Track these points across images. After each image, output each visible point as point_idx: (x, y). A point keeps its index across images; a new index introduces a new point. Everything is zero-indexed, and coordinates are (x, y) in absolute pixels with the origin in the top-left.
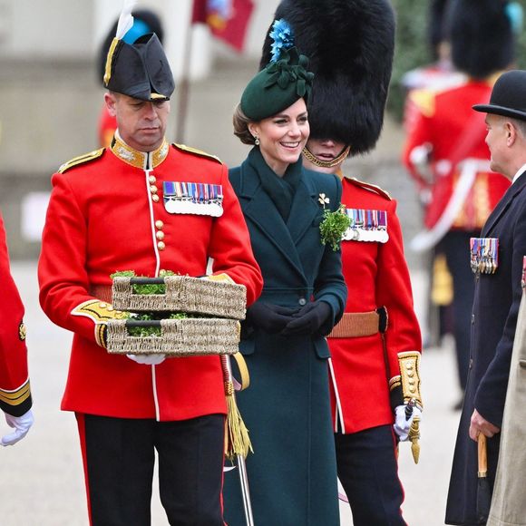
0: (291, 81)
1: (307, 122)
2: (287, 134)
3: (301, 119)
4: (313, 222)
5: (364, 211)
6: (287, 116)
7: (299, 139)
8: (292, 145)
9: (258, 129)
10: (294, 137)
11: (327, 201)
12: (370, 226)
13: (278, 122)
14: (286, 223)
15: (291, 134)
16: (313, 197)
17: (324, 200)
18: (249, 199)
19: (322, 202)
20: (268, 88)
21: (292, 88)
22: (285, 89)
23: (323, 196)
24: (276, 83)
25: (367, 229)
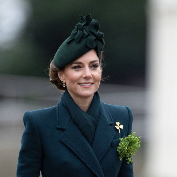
0: (84, 37)
2: (81, 77)
4: (112, 143)
6: (81, 63)
7: (91, 81)
11: (122, 127)
13: (75, 68)
14: (91, 146)
16: (111, 125)
17: (119, 126)
18: (63, 130)
19: (118, 128)
22: (79, 43)
23: (118, 123)
24: (73, 39)
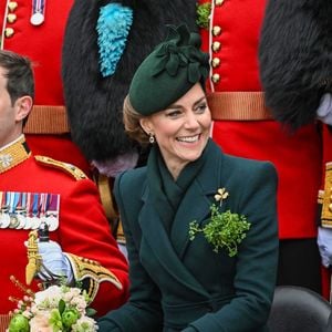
0: (181, 65)
1: (207, 109)
3: (198, 107)
5: (29, 194)
8: (190, 139)
9: (150, 125)
10: (191, 130)
12: (35, 211)
15: (187, 126)
17: (222, 195)
20: (156, 76)
21: (183, 74)
22: (174, 76)
24: (164, 70)
25: (31, 216)
